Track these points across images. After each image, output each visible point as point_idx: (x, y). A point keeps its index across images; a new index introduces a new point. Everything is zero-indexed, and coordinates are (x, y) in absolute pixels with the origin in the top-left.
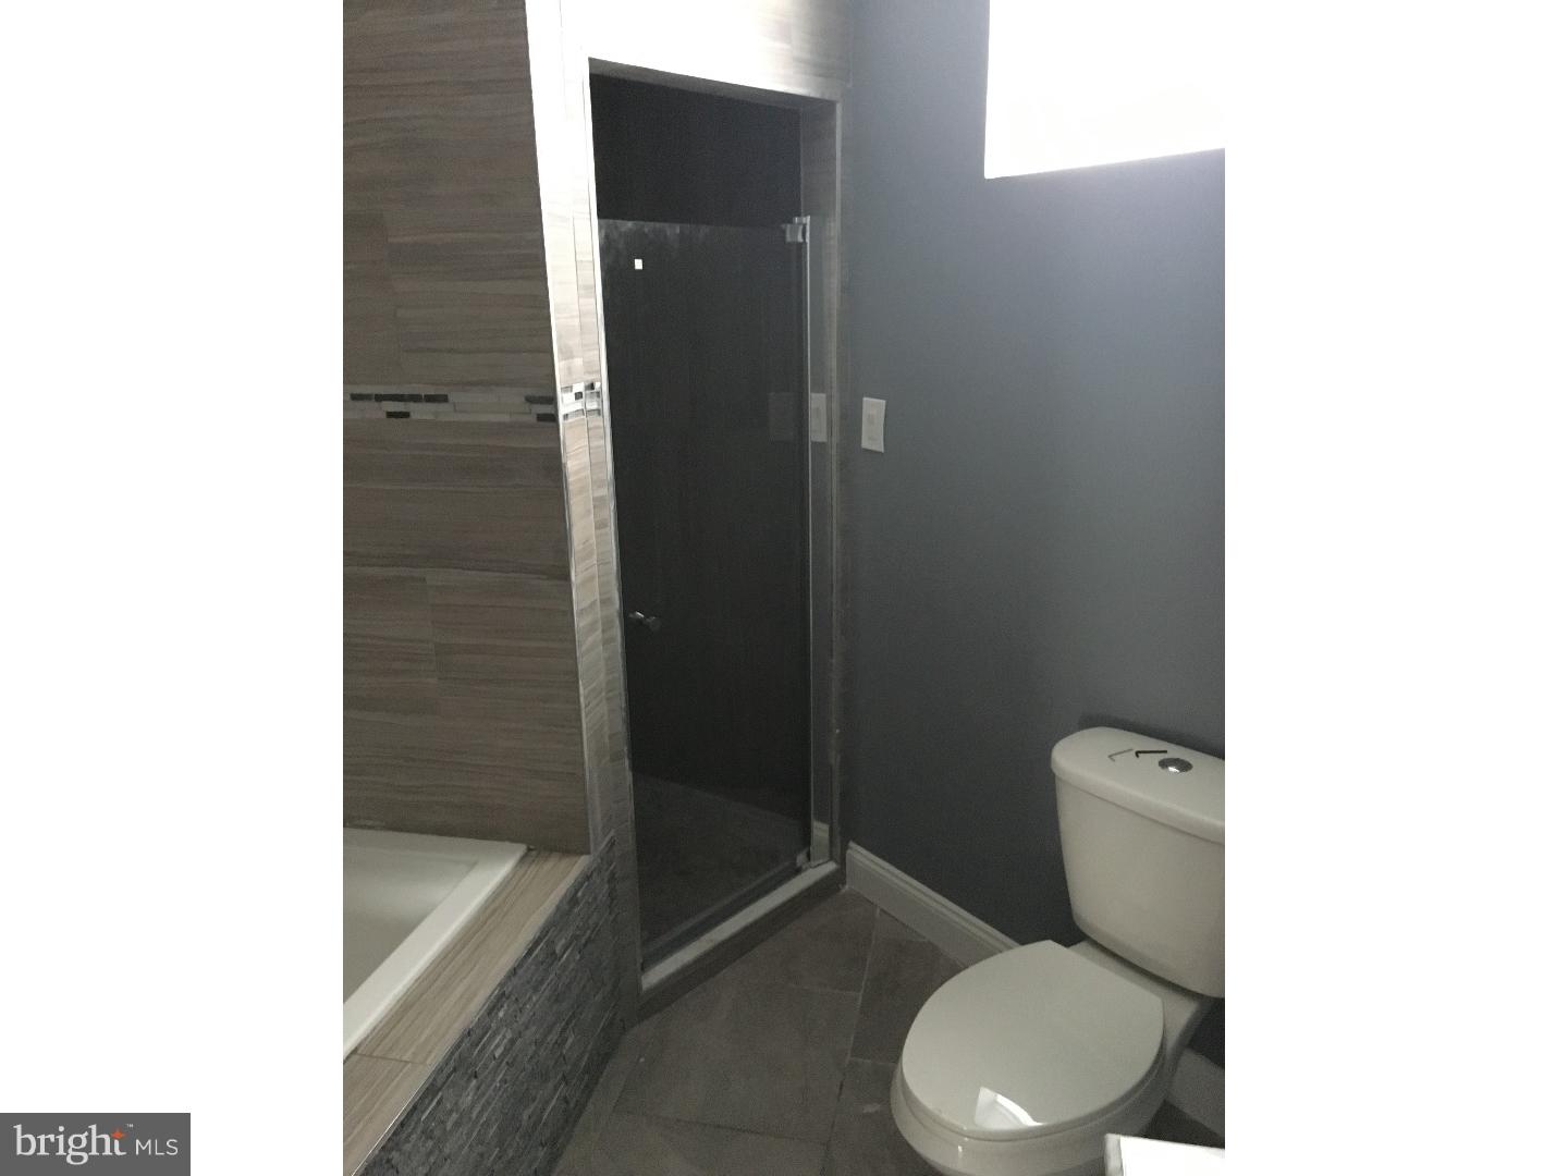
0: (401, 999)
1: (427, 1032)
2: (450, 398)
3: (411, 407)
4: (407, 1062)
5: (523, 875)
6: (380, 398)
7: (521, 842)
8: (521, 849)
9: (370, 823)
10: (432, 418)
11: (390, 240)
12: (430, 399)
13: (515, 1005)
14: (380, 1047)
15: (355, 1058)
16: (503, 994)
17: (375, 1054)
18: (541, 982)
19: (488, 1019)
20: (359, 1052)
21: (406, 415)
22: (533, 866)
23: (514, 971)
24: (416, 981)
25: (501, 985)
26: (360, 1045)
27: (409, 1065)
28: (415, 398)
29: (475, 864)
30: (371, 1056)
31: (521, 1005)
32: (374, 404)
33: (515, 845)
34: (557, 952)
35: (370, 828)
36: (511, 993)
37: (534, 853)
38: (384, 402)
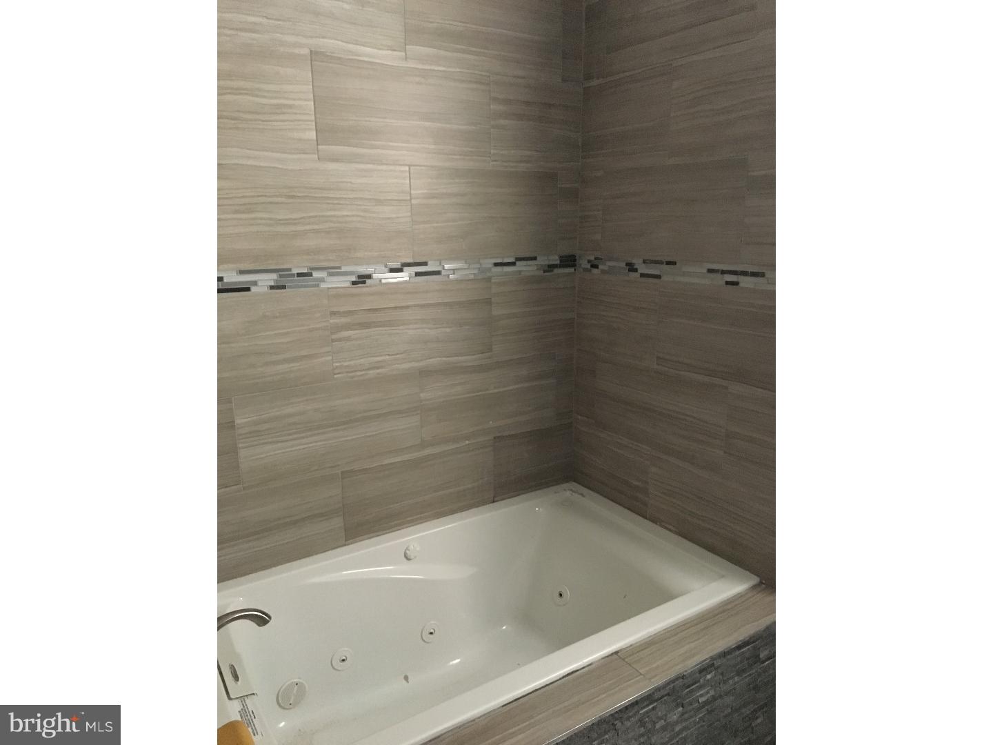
0: (651, 636)
1: (659, 663)
2: (767, 276)
3: (741, 279)
4: (641, 674)
5: (751, 597)
6: (723, 272)
7: (758, 576)
8: (755, 580)
9: (670, 527)
10: (752, 287)
11: (749, 174)
12: (754, 274)
13: (721, 677)
14: (631, 658)
15: (615, 656)
16: (713, 665)
17: (626, 660)
18: (744, 671)
19: (698, 675)
20: (619, 654)
21: (736, 283)
22: (760, 594)
23: (724, 654)
24: (663, 630)
25: (712, 658)
26: (621, 650)
27: (642, 676)
28: (744, 273)
29: (723, 576)
30: (624, 660)
31: (725, 679)
32: (719, 276)
33: (753, 576)
34: (761, 656)
35: (670, 530)
36: (719, 667)
37: (764, 586)
38: (725, 275)
